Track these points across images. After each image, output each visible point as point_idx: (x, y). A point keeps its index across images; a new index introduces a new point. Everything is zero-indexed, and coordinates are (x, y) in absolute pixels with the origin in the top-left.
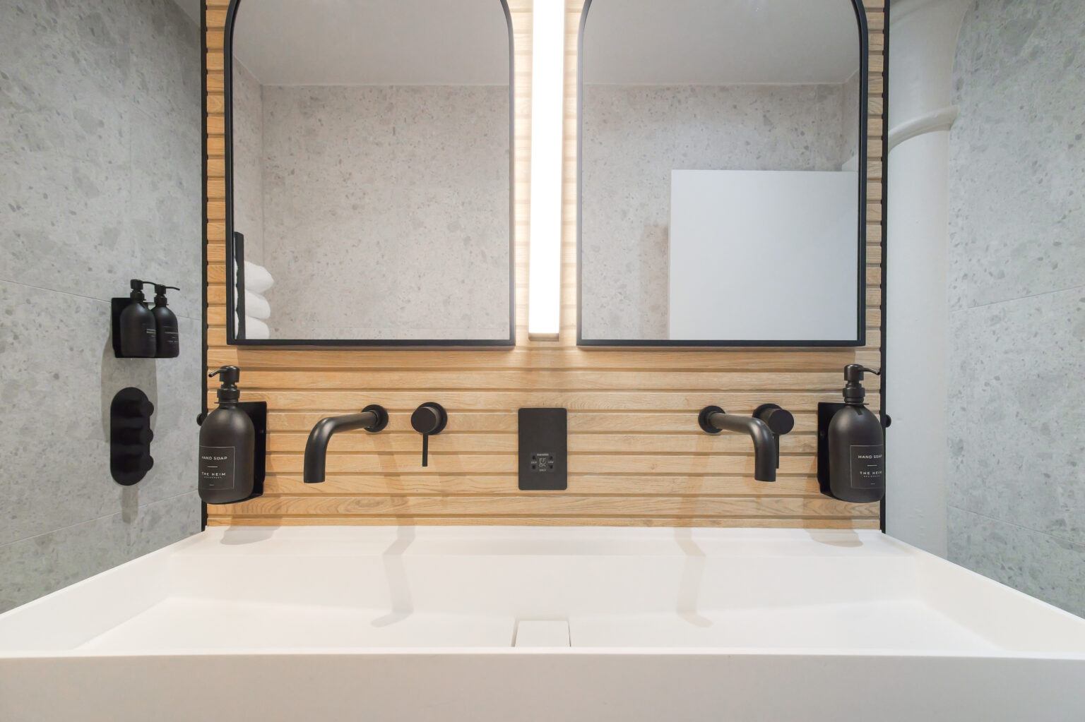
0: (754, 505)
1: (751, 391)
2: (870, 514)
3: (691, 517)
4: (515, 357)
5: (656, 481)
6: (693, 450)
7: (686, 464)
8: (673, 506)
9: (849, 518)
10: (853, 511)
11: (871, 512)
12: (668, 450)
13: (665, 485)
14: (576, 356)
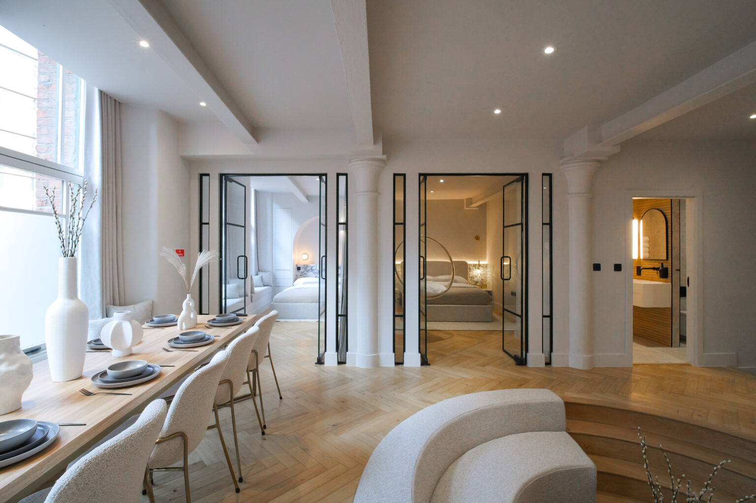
2: (670, 281)
4: (636, 261)
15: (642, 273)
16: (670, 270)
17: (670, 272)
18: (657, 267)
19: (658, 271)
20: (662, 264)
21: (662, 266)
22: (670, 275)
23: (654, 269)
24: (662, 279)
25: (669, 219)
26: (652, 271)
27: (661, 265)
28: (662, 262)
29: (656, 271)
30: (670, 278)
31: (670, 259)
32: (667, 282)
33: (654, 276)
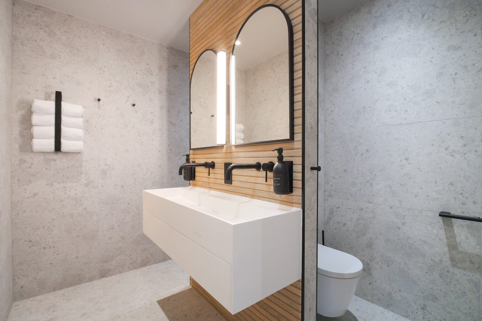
0: (268, 194)
1: (267, 157)
2: (299, 203)
3: (254, 196)
4: (224, 150)
5: (247, 184)
6: (255, 176)
7: (253, 180)
8: (250, 192)
9: (293, 203)
10: (293, 201)
11: (299, 202)
12: (250, 175)
13: (249, 185)
14: (233, 148)
15: (234, 178)
16: (297, 168)
17: (297, 176)
18: (264, 161)
19: (270, 174)
20: (280, 151)
21: (280, 158)
22: (297, 184)
23: (258, 166)
24: (278, 196)
25: (298, 28)
26: (253, 172)
27: (276, 154)
28: (278, 146)
29: (262, 173)
30: (297, 192)
31: (298, 137)
32: (291, 203)
33: (258, 187)
